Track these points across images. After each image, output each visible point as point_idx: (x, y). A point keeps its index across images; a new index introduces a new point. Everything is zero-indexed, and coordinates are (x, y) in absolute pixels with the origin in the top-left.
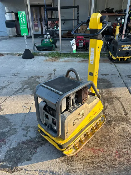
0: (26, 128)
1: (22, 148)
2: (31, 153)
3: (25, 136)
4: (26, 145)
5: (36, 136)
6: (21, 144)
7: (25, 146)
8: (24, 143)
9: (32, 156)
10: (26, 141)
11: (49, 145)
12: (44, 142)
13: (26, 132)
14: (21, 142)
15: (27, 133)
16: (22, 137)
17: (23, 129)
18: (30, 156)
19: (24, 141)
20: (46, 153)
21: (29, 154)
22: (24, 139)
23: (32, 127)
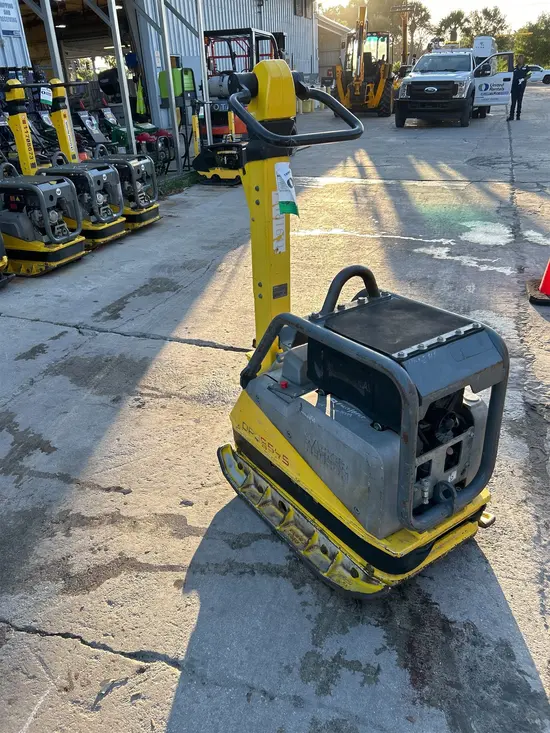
0: (316, 674)
1: (451, 684)
2: (474, 644)
3: (372, 674)
4: (429, 668)
5: (377, 626)
6: (427, 688)
7: (437, 670)
8: (418, 678)
9: (489, 639)
10: (406, 666)
11: (431, 578)
12: (411, 594)
13: (344, 672)
14: (411, 692)
15: (354, 666)
16: (380, 688)
17: (324, 690)
18: (488, 646)
19: (408, 676)
20: (469, 590)
21: (477, 650)
22: (394, 679)
23: (316, 643)
